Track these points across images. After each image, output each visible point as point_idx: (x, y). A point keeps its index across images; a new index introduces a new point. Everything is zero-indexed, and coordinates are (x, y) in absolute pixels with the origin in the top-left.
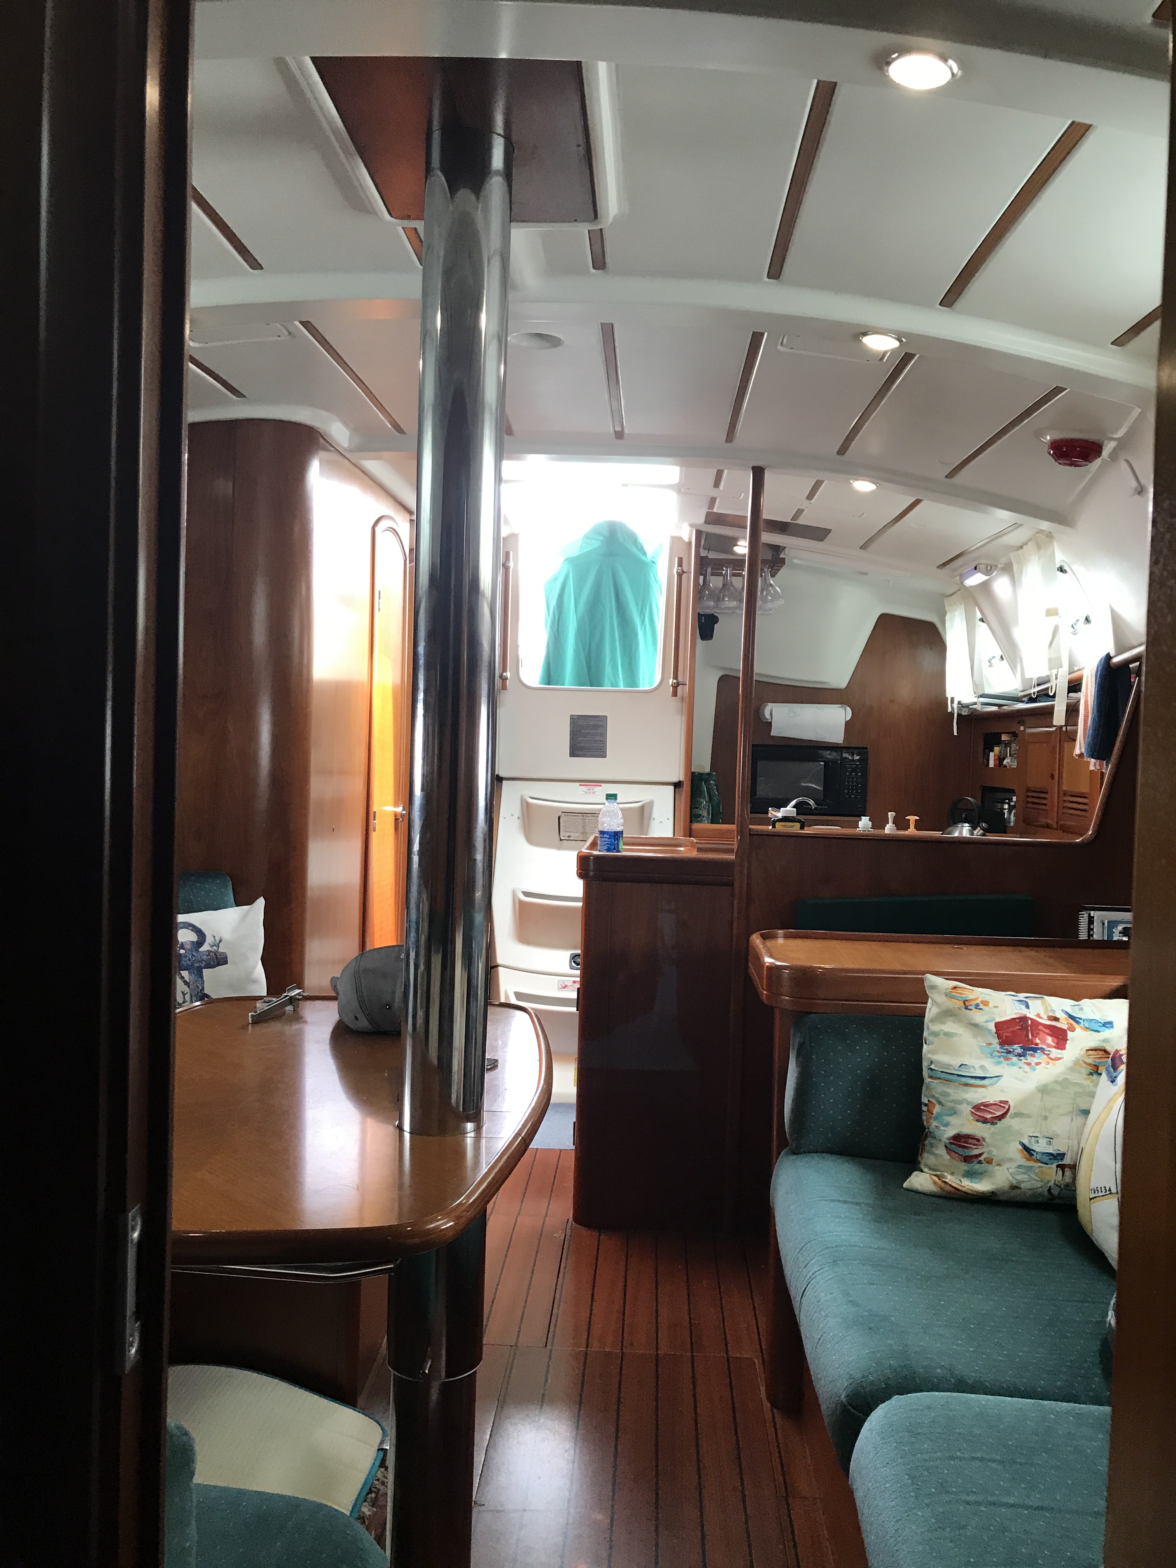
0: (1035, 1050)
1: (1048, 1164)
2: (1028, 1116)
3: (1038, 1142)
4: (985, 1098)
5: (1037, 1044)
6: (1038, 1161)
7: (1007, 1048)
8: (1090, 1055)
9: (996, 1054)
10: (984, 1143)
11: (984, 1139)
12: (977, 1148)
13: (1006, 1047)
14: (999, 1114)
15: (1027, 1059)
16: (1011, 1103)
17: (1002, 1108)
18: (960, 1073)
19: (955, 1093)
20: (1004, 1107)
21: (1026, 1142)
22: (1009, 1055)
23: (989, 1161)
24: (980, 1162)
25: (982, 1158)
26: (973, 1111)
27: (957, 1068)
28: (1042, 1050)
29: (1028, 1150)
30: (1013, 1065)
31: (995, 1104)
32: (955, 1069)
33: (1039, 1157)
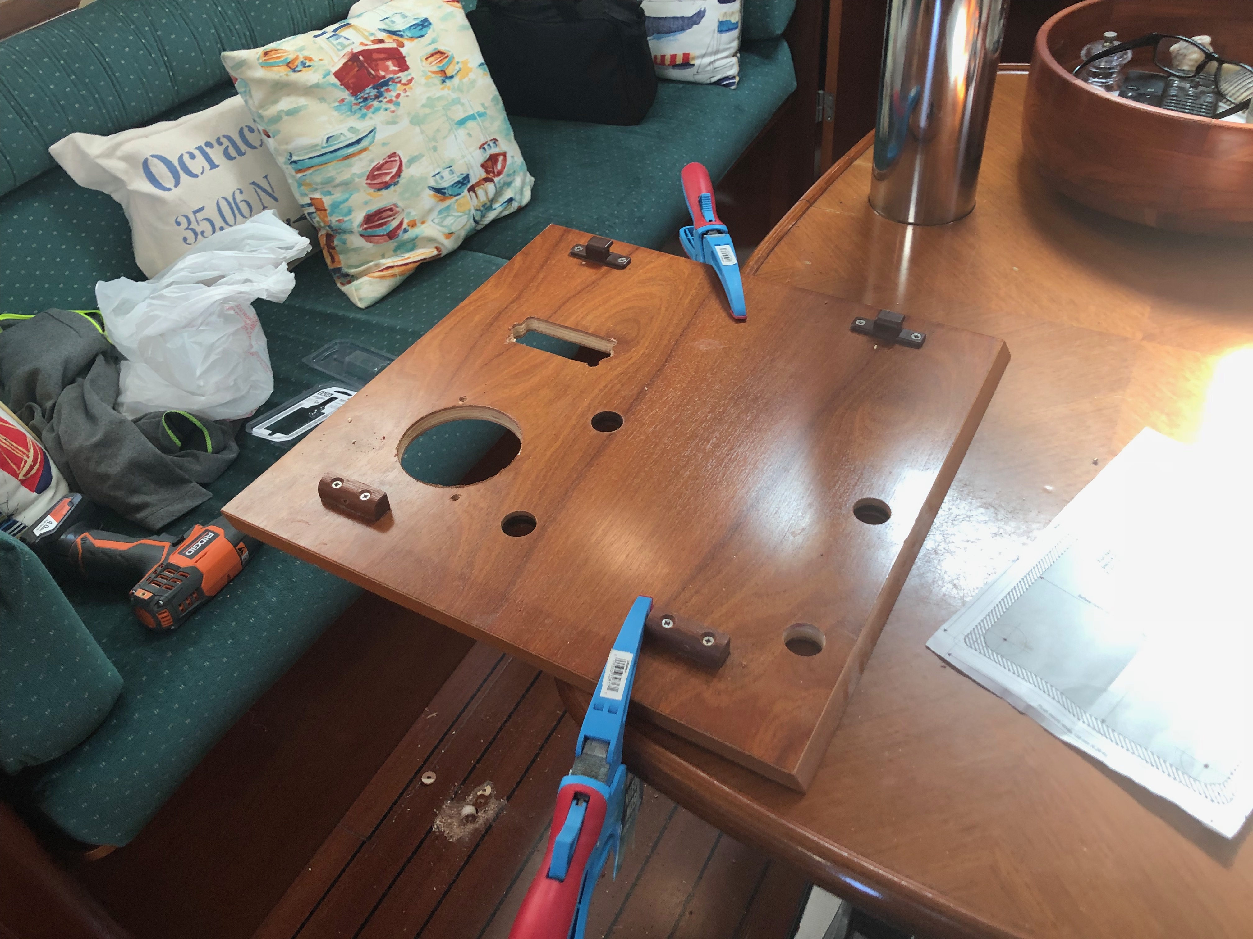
0: (386, 84)
1: (459, 194)
2: (420, 156)
3: (442, 178)
4: (372, 161)
5: (384, 77)
6: (452, 196)
7: (362, 95)
8: (431, 63)
9: (355, 108)
10: (397, 209)
11: (396, 205)
12: (394, 219)
13: (360, 95)
14: (394, 170)
15: (386, 98)
16: (399, 152)
17: (394, 163)
18: (332, 148)
19: (338, 173)
20: (395, 161)
21: (433, 184)
22: (367, 102)
23: (413, 224)
24: (406, 231)
25: (405, 226)
26: (369, 181)
27: (324, 145)
28: (392, 79)
29: (439, 191)
30: (378, 110)
31: (386, 162)
32: (323, 148)
33: (450, 192)
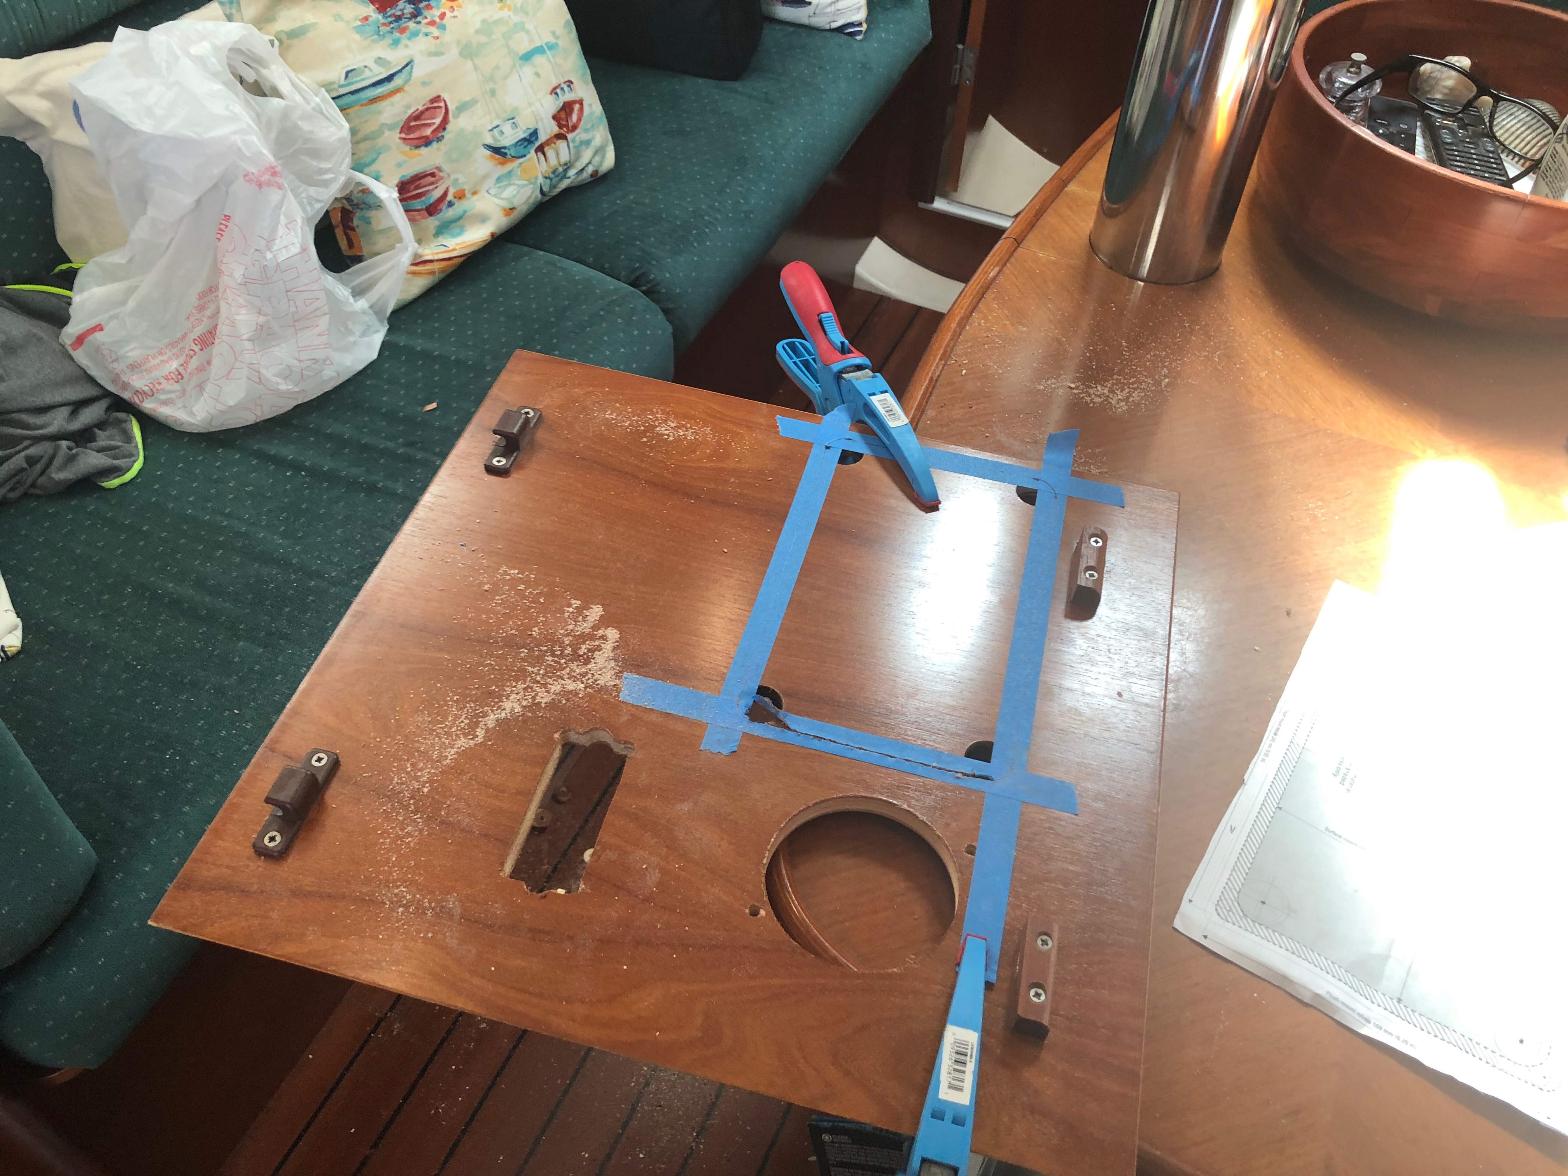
1: (525, 156)
2: (473, 102)
3: (502, 133)
4: (408, 107)
6: (514, 158)
7: (393, 11)
9: (384, 29)
10: (441, 174)
11: (439, 169)
12: (436, 188)
13: (390, 12)
14: (438, 121)
15: (426, 18)
16: (445, 96)
17: (438, 110)
18: (353, 87)
19: (363, 123)
20: (440, 107)
21: (489, 141)
22: (400, 23)
23: (461, 196)
24: (451, 204)
25: (450, 197)
26: (403, 136)
27: (342, 82)
29: (497, 151)
30: (415, 34)
31: (427, 109)
32: (341, 86)
33: (512, 152)
